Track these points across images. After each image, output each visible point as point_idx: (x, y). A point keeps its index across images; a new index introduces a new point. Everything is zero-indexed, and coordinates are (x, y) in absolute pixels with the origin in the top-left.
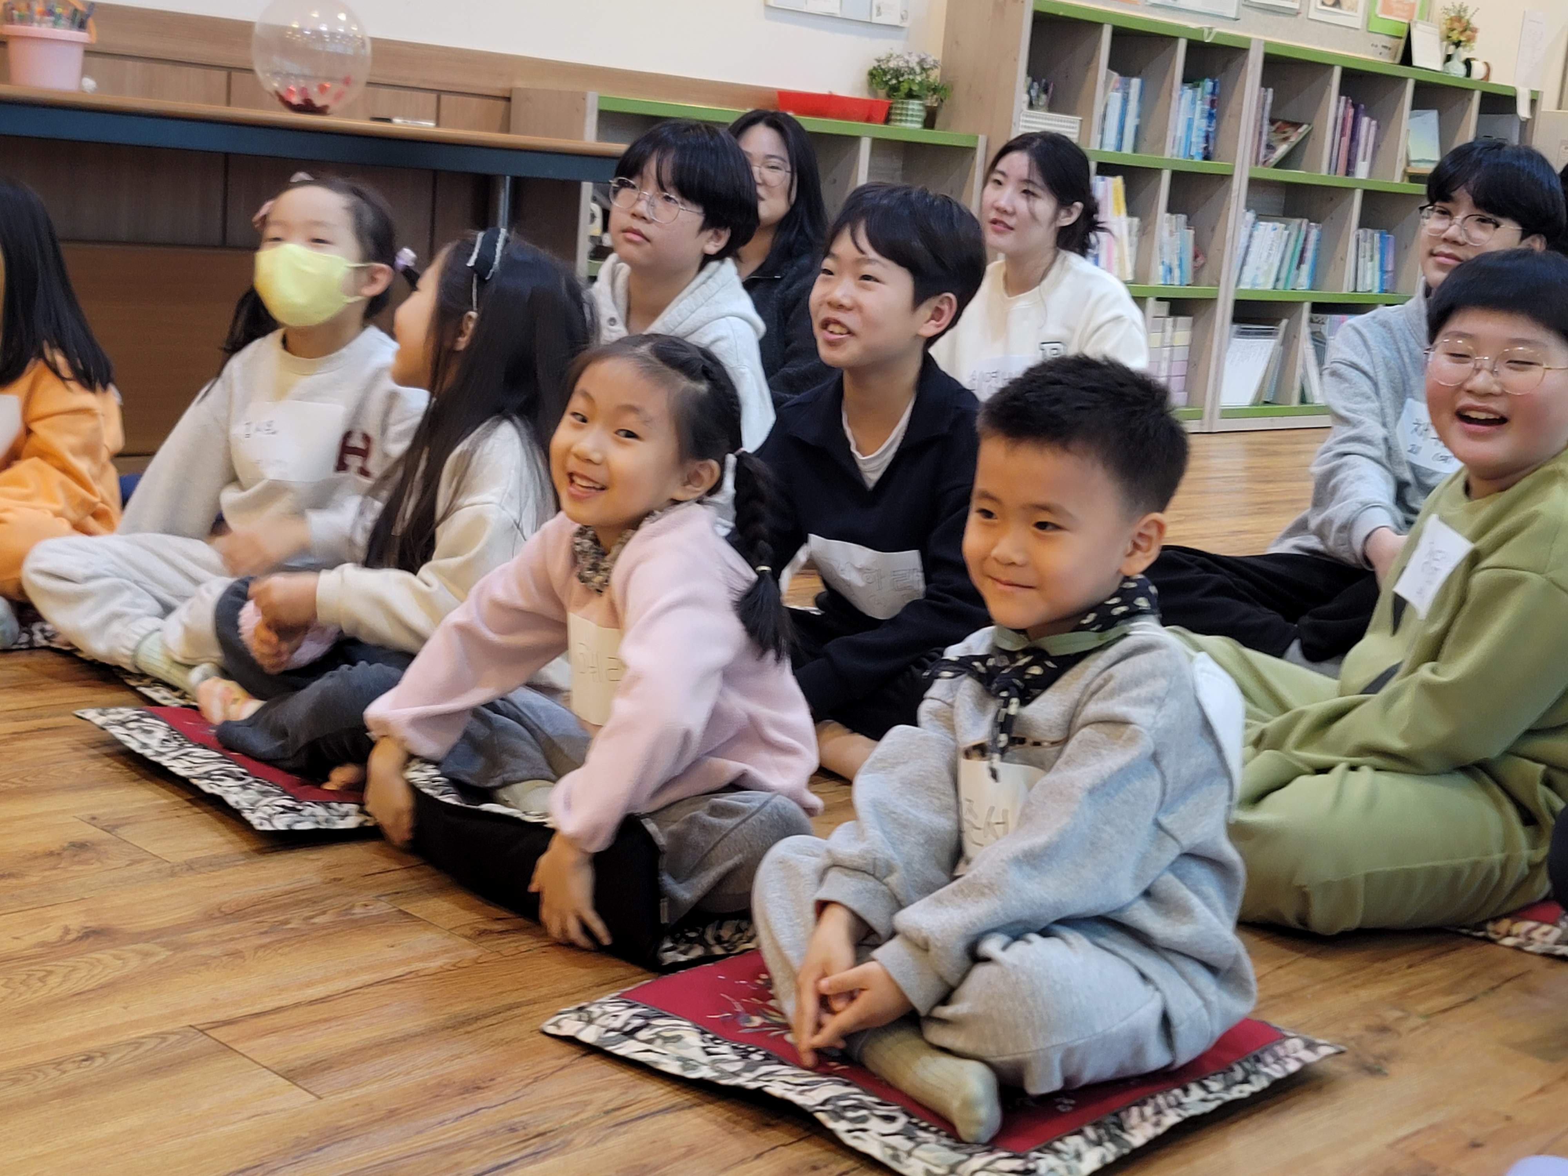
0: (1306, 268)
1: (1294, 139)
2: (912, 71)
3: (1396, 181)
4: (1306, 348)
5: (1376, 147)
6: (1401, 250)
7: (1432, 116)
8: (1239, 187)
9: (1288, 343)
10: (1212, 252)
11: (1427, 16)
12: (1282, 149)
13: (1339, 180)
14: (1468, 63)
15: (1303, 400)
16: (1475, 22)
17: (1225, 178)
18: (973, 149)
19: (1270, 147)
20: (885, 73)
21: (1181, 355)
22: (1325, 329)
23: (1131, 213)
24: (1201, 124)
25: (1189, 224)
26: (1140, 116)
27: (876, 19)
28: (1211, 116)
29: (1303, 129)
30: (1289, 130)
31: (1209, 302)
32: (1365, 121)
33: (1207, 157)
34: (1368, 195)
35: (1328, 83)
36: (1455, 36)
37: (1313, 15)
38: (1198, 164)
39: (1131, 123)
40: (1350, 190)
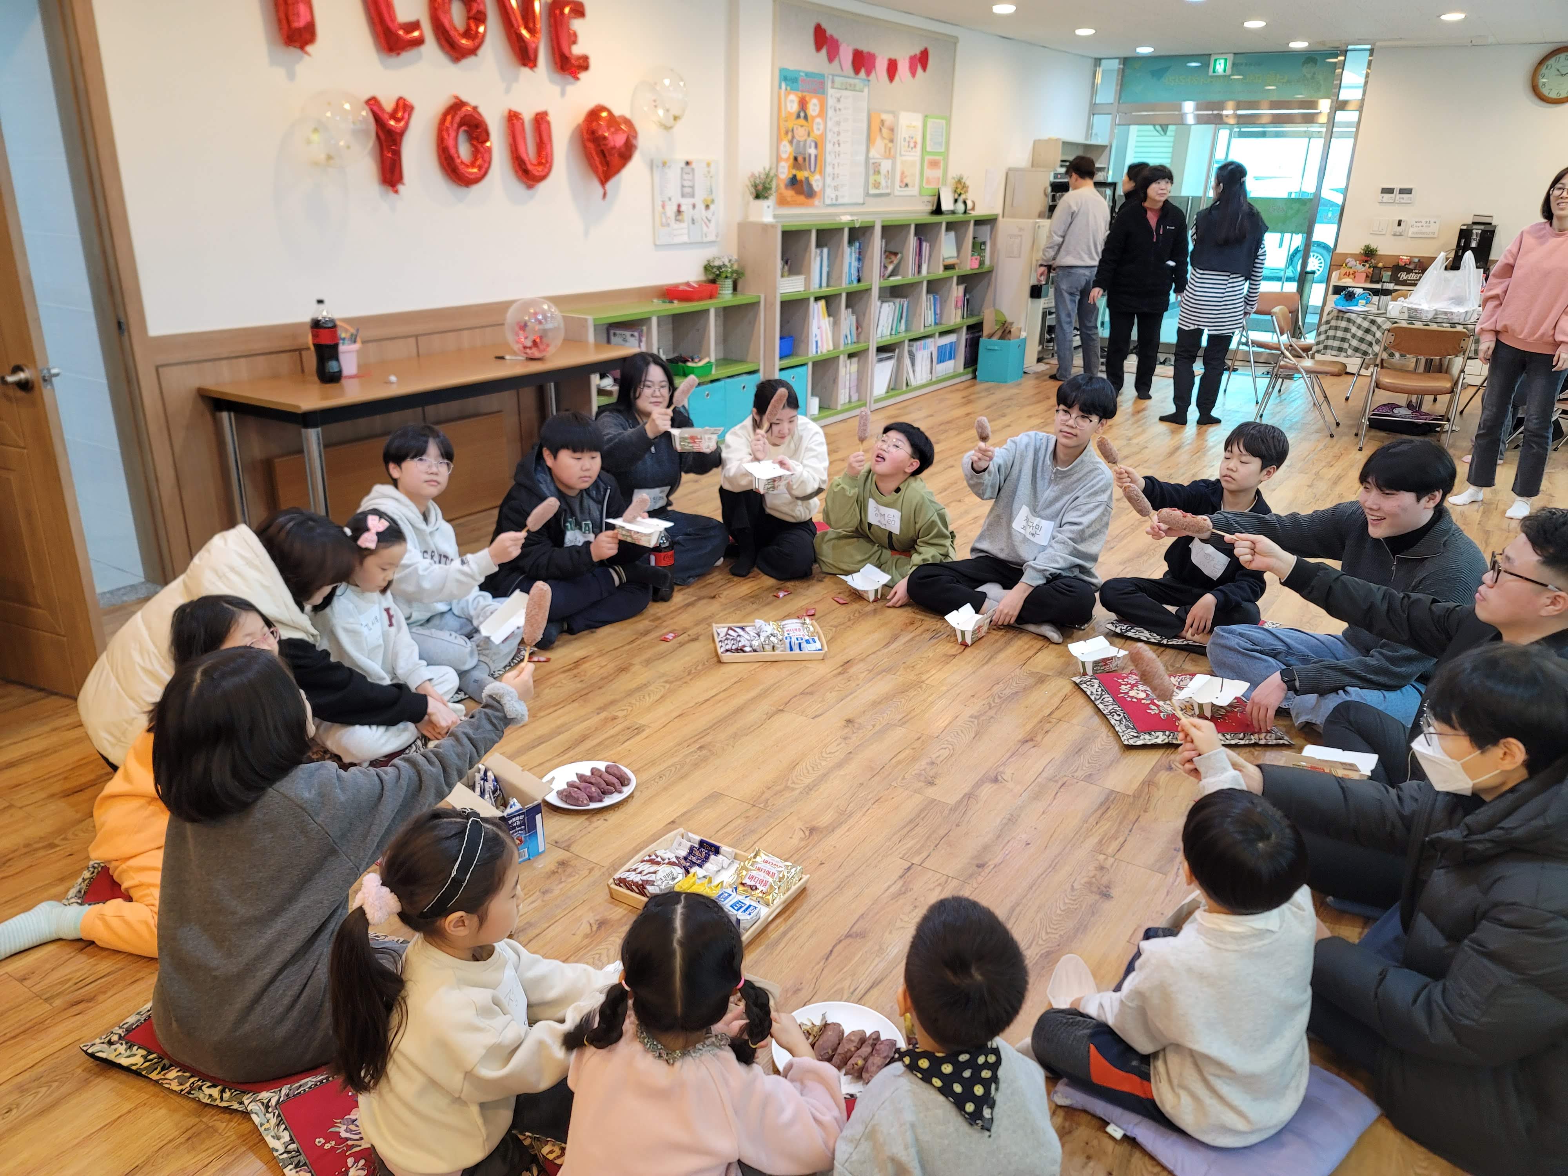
0: (903, 321)
1: (895, 262)
2: (724, 265)
3: (940, 273)
4: (907, 361)
5: (930, 256)
6: (943, 302)
7: (952, 234)
8: (875, 292)
9: (899, 360)
10: (865, 325)
11: (945, 184)
12: (891, 268)
13: (916, 279)
14: (965, 203)
15: (907, 385)
16: (968, 183)
17: (868, 290)
18: (758, 303)
19: (886, 267)
20: (713, 267)
21: (854, 376)
22: (914, 349)
23: (829, 315)
24: (855, 264)
25: (853, 313)
26: (829, 266)
27: (705, 240)
28: (859, 260)
29: (899, 256)
30: (893, 257)
31: (866, 350)
32: (924, 244)
33: (859, 281)
34: (929, 282)
35: (909, 232)
36: (959, 191)
37: (897, 193)
38: (855, 286)
39: (825, 270)
40: (921, 282)
